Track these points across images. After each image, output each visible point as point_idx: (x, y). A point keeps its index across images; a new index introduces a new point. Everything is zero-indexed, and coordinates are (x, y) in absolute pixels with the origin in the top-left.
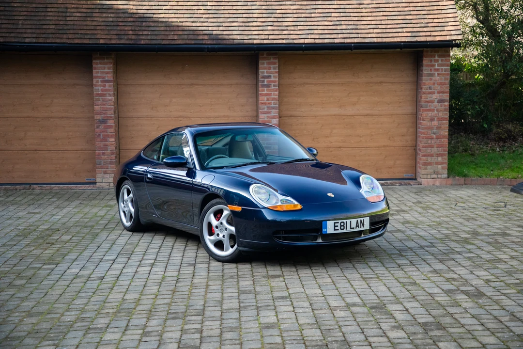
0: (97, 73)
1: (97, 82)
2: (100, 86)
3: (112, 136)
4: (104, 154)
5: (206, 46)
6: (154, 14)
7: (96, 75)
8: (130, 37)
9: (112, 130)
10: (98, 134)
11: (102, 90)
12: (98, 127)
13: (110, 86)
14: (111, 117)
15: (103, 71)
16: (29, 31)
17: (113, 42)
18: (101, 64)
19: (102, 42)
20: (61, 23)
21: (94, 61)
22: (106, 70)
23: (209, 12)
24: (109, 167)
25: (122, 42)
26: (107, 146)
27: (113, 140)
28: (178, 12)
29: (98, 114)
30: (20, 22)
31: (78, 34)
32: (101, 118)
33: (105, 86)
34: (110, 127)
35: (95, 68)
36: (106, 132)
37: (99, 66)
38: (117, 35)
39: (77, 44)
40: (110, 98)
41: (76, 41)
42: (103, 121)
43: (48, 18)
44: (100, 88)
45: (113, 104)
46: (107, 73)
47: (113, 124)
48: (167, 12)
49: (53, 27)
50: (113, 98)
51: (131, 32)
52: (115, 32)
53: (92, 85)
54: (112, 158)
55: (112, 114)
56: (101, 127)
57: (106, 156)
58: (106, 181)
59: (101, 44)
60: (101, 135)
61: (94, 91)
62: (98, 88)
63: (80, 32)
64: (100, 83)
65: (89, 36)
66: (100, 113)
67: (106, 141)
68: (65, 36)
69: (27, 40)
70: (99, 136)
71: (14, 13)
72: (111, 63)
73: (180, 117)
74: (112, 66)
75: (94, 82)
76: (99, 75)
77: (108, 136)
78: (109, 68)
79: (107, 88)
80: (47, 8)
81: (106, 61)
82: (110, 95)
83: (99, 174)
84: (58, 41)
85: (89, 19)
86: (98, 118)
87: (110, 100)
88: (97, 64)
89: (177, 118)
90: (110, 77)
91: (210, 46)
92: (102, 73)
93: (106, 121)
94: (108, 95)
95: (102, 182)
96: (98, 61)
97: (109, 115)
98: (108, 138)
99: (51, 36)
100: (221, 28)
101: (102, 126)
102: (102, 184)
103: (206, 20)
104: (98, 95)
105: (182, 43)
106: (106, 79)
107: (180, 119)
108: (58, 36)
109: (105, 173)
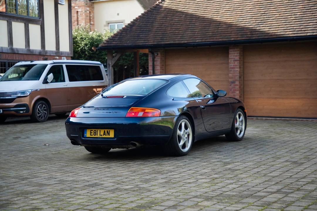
0: (231, 56)
1: (231, 61)
2: (232, 63)
3: (237, 90)
5: (289, 38)
6: (264, 22)
7: (231, 57)
8: (248, 36)
9: (238, 87)
10: (230, 89)
11: (233, 65)
12: (230, 85)
13: (237, 63)
14: (237, 80)
15: (234, 55)
16: (199, 36)
17: (239, 39)
18: (233, 51)
19: (233, 39)
20: (215, 31)
21: (230, 50)
22: (236, 55)
23: (297, 18)
25: (243, 38)
26: (235, 95)
27: (238, 92)
28: (279, 20)
29: (230, 78)
30: (197, 32)
31: (222, 36)
33: (235, 63)
34: (237, 85)
35: (230, 54)
36: (235, 88)
37: (232, 52)
38: (241, 35)
39: (220, 41)
40: (237, 69)
41: (220, 40)
42: (233, 82)
43: (210, 29)
44: (232, 64)
45: (238, 73)
46: (236, 56)
48: (272, 20)
49: (211, 33)
50: (239, 69)
51: (249, 33)
52: (240, 34)
53: (228, 63)
55: (238, 78)
59: (232, 40)
61: (229, 66)
62: (231, 65)
63: (223, 35)
64: (232, 62)
65: (226, 37)
66: (232, 78)
67: (235, 93)
68: (215, 38)
69: (197, 41)
71: (195, 28)
72: (238, 50)
73: (278, 80)
74: (239, 52)
75: (230, 61)
76: (232, 57)
77: (235, 90)
78: (237, 54)
79: (236, 64)
80: (211, 24)
81: (236, 49)
82: (237, 68)
84: (212, 40)
85: (229, 28)
86: (231, 80)
87: (238, 71)
88: (231, 51)
89: (276, 81)
90: (237, 58)
91: (291, 38)
92: (234, 56)
93: (235, 82)
94: (236, 68)
96: (232, 50)
97: (236, 79)
99: (208, 38)
100: (301, 27)
101: (233, 85)
103: (294, 23)
104: (231, 68)
105: (276, 37)
106: (236, 59)
107: (278, 81)
108: (212, 38)
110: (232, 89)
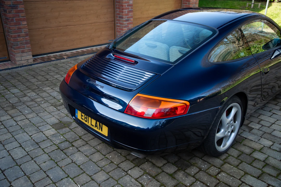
3: (24, 20)
4: (19, 36)
9: (24, 14)
12: (10, 12)
14: (21, 2)
24: (26, 47)
26: (21, 29)
27: (25, 23)
32: (11, 4)
34: (21, 11)
36: (19, 16)
42: (14, 7)
47: (23, 9)
54: (27, 38)
56: (12, 12)
57: (21, 38)
58: (25, 59)
60: (14, 20)
70: (12, 20)
77: (20, 20)
83: (18, 54)
93: (17, 6)
95: (21, 60)
97: (19, 1)
98: (21, 22)
101: (14, 11)
102: (21, 62)
109: (23, 52)
110: (14, 19)
